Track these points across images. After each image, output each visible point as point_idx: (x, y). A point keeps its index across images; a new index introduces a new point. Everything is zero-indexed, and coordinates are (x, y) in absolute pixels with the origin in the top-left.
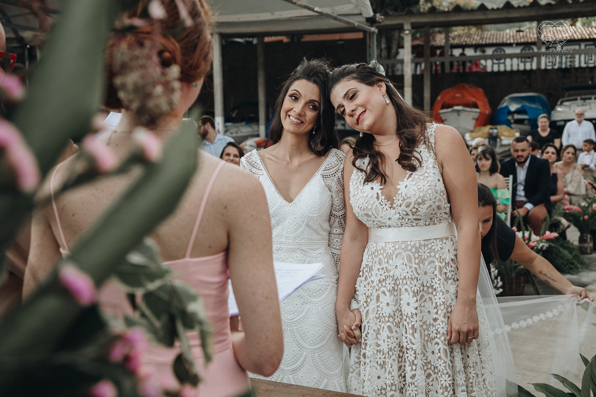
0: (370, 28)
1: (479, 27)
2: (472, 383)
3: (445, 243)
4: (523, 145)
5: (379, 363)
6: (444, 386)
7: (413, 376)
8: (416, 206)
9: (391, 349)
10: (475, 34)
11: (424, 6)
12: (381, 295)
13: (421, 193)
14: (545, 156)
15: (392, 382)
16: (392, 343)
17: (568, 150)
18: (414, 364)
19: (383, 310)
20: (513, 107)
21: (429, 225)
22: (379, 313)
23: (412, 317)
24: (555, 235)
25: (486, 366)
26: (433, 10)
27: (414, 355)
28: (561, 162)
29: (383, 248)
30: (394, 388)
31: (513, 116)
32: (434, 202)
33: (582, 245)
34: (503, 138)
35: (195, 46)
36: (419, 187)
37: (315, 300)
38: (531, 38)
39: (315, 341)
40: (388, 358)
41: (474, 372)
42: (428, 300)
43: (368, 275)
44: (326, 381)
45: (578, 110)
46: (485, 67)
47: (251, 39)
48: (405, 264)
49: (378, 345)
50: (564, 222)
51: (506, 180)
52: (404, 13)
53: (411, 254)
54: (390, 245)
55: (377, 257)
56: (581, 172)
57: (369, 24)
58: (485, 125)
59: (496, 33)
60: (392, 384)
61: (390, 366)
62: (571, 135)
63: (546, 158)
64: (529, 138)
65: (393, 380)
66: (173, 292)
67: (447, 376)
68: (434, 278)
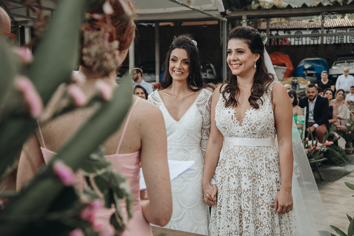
0: (222, 18)
1: (287, 18)
2: (283, 233)
3: (269, 150)
4: (313, 89)
5: (229, 218)
6: (266, 234)
7: (248, 227)
8: (255, 126)
9: (235, 210)
10: (284, 23)
11: (254, 5)
12: (231, 178)
13: (259, 119)
14: (326, 96)
15: (236, 229)
16: (236, 206)
17: (339, 93)
18: (248, 220)
19: (232, 186)
20: (307, 66)
21: (261, 138)
22: (229, 188)
23: (247, 191)
24: (331, 143)
25: (292, 223)
26: (260, 8)
27: (249, 214)
28: (335, 100)
29: (232, 150)
30: (236, 233)
31: (306, 72)
32: (266, 125)
33: (347, 149)
34: (300, 84)
35: (125, 30)
36: (258, 115)
37: (191, 179)
38: (317, 25)
39: (190, 204)
40: (234, 215)
41: (285, 227)
42: (258, 182)
43: (223, 165)
44: (196, 227)
45: (345, 68)
46: (290, 42)
47: (151, 24)
48: (245, 159)
49: (228, 207)
50: (337, 135)
51: (302, 110)
52: (243, 9)
53: (249, 154)
54: (237, 148)
55: (229, 155)
56: (347, 105)
57: (222, 16)
58: (290, 77)
59: (297, 22)
60: (236, 231)
61: (234, 220)
62: (341, 84)
63: (326, 97)
64: (316, 85)
65: (236, 228)
66: (112, 176)
67: (268, 228)
68: (262, 170)
